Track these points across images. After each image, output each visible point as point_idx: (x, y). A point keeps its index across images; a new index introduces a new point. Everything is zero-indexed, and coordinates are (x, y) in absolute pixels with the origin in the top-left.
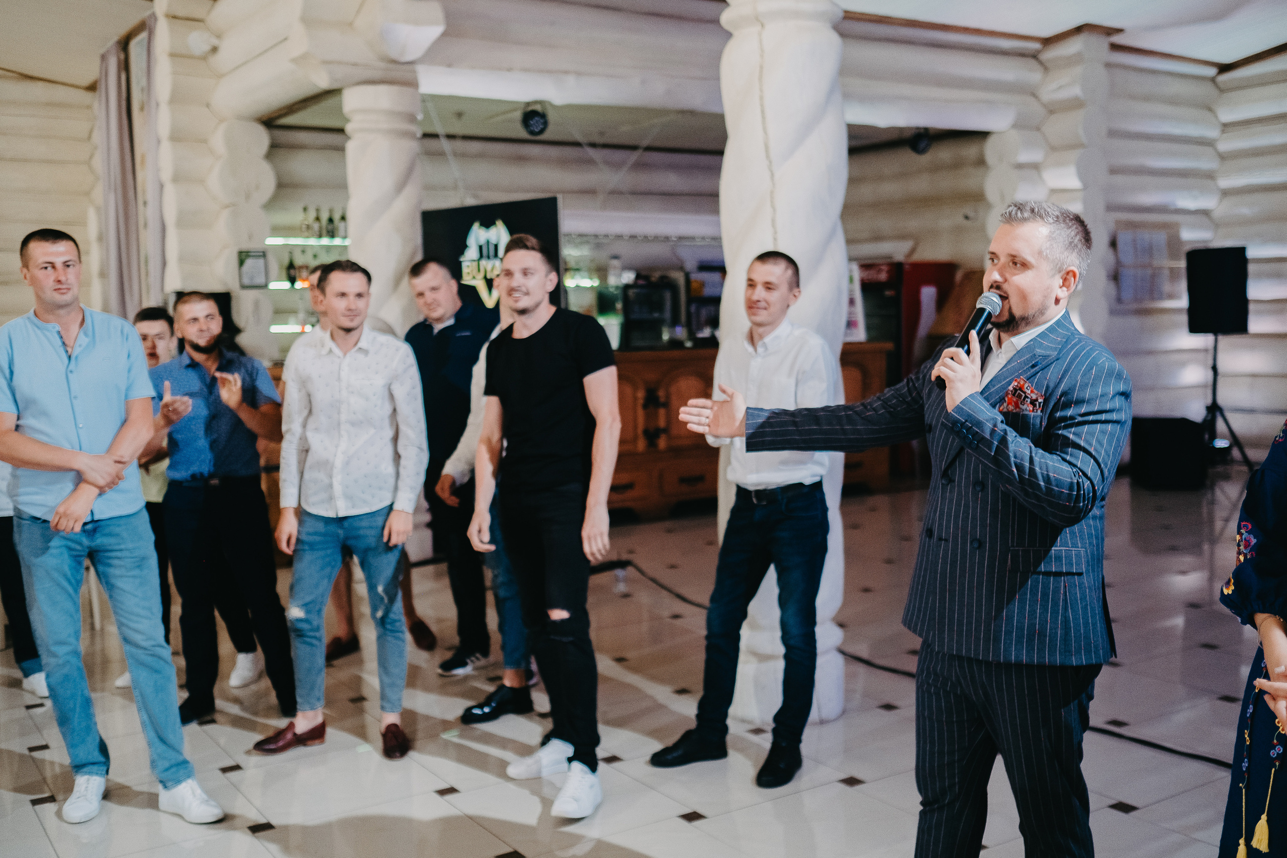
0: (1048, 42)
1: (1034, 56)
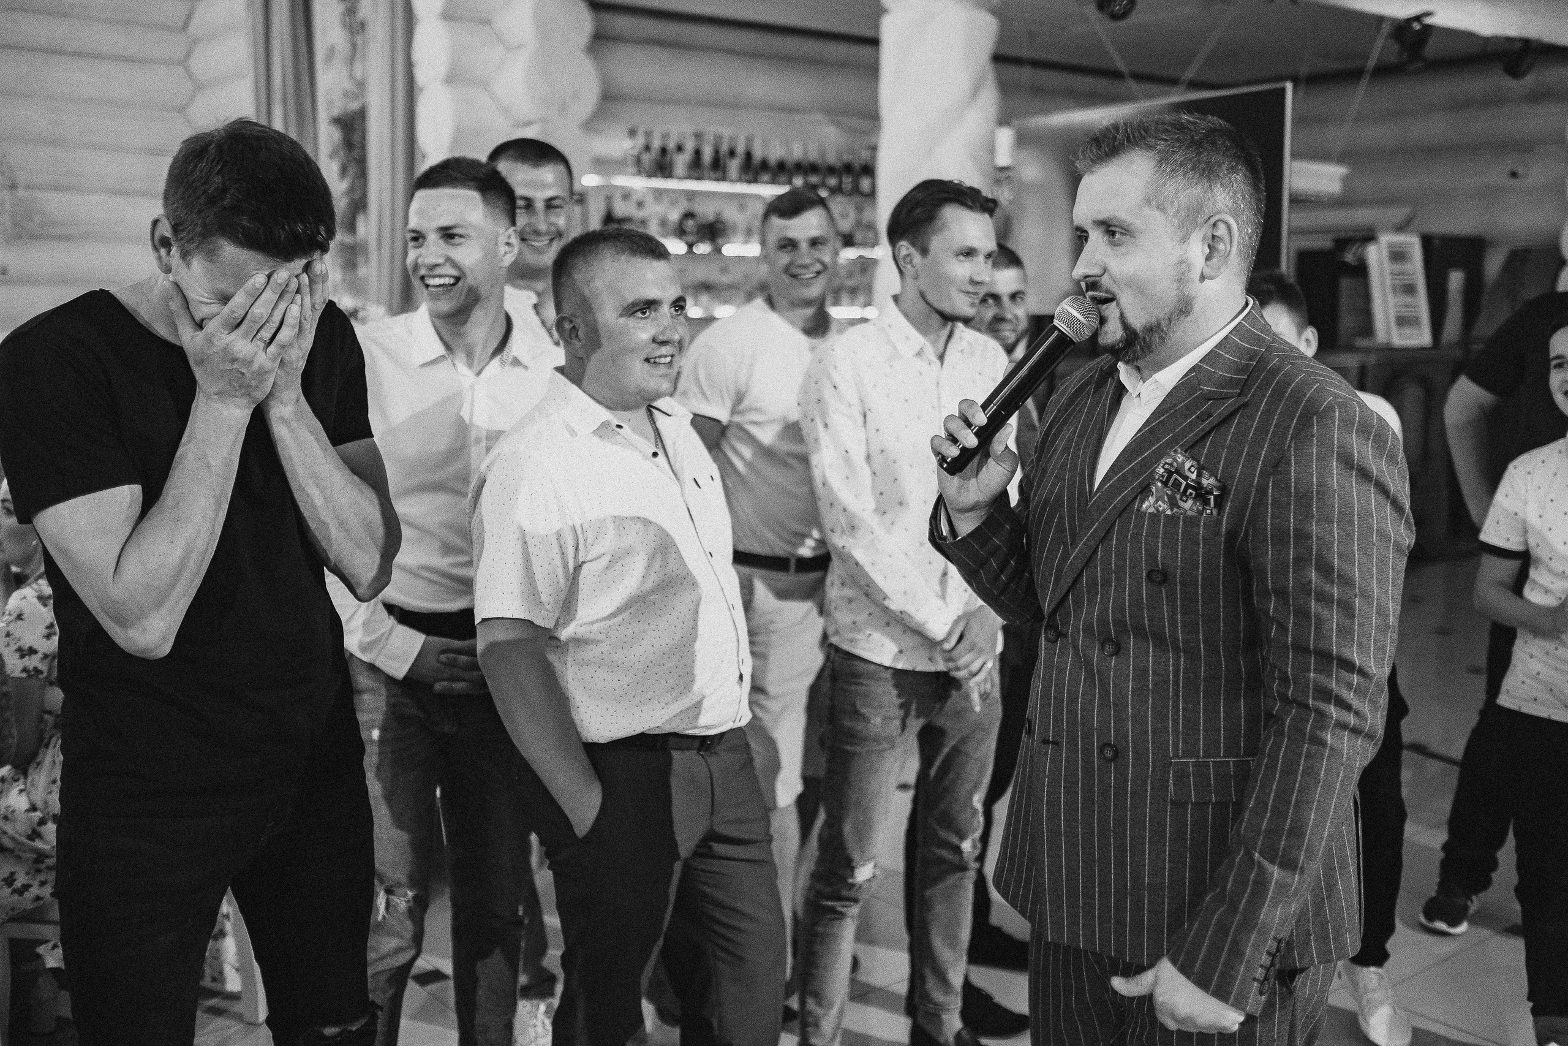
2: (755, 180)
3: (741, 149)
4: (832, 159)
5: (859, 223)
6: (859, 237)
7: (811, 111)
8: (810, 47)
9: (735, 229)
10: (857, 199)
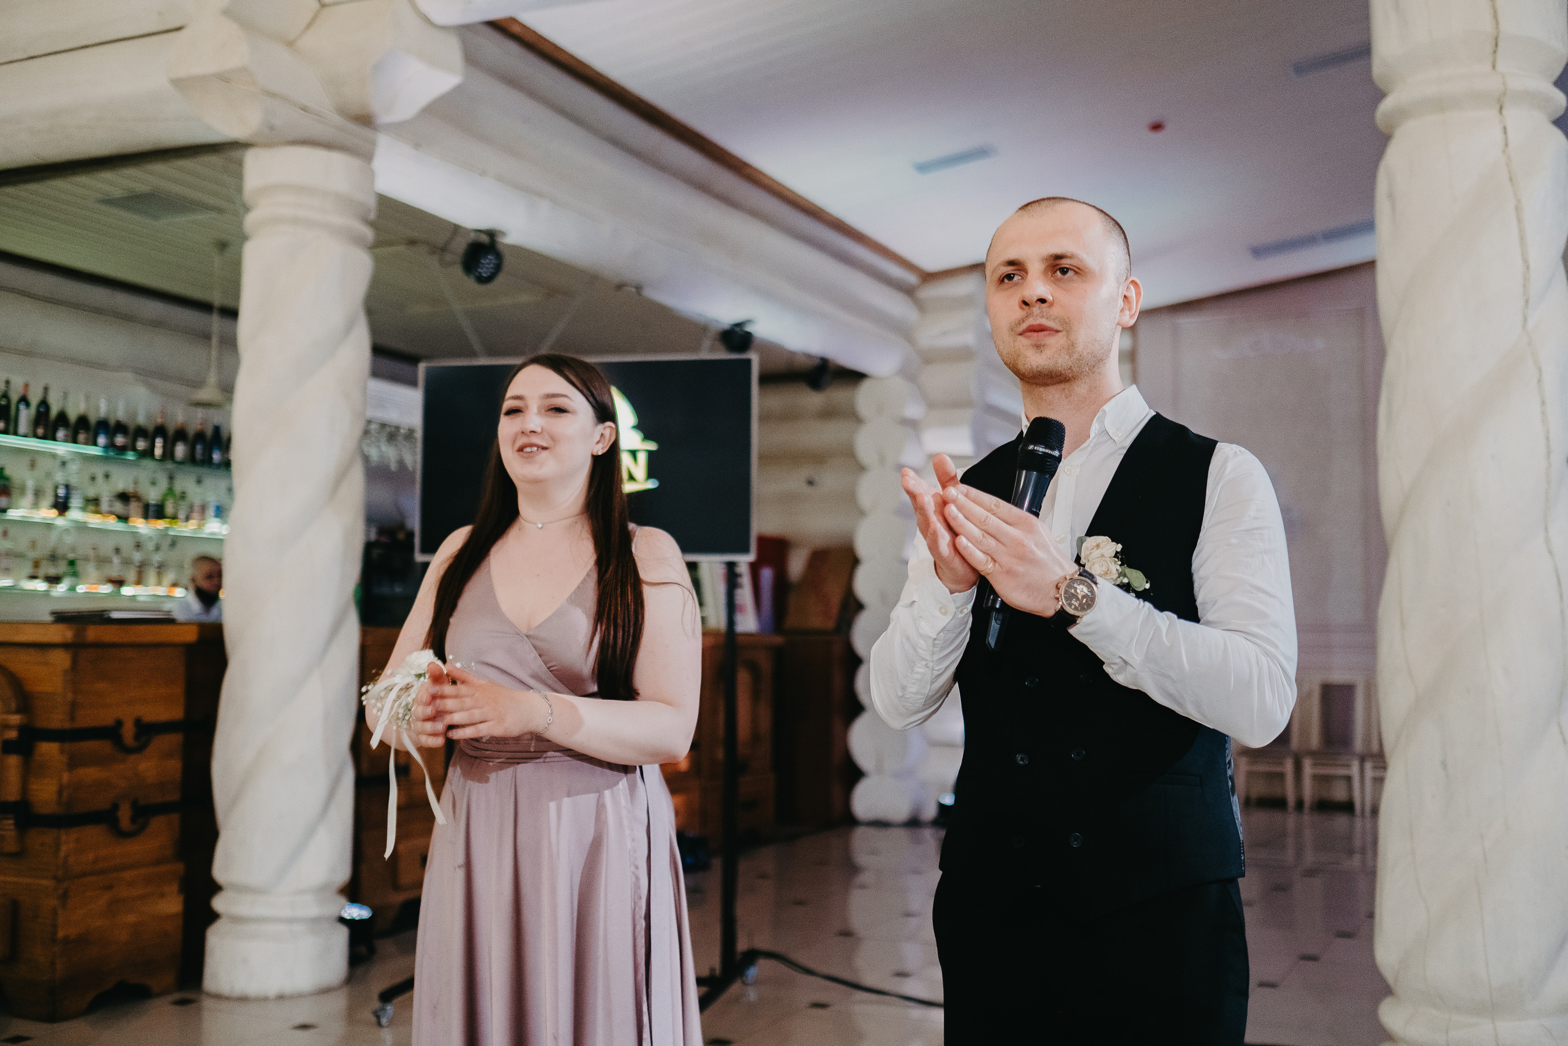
0: (929, 277)
1: (909, 291)
2: (50, 436)
3: (35, 400)
4: (141, 420)
5: (170, 491)
6: (169, 509)
7: (118, 369)
8: (121, 300)
9: (23, 490)
10: (170, 465)
